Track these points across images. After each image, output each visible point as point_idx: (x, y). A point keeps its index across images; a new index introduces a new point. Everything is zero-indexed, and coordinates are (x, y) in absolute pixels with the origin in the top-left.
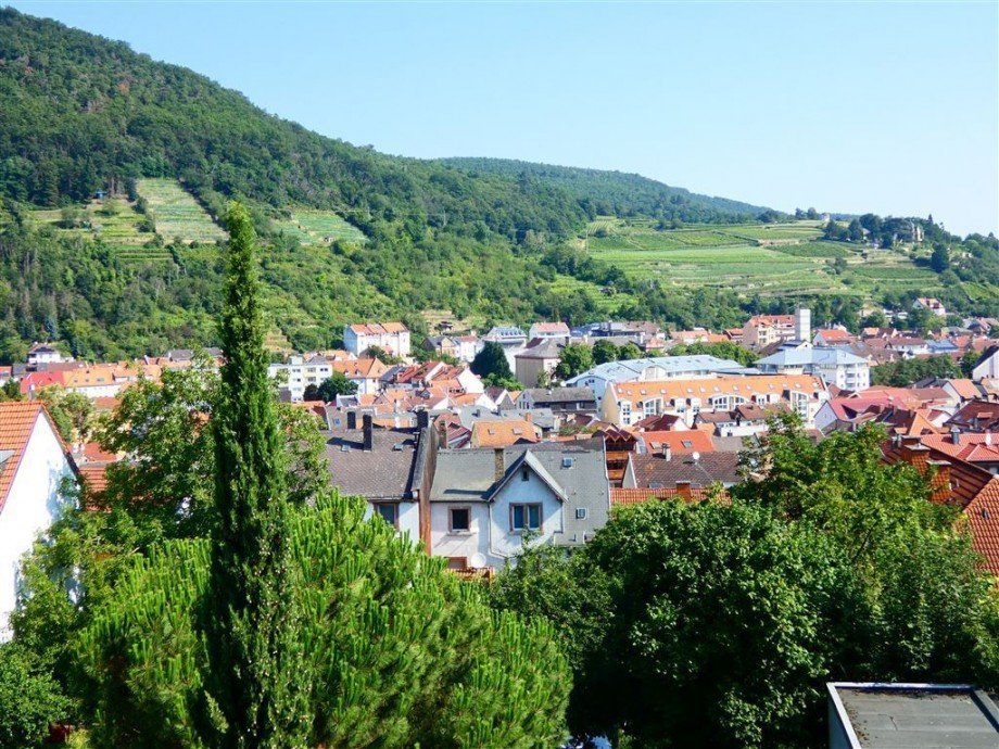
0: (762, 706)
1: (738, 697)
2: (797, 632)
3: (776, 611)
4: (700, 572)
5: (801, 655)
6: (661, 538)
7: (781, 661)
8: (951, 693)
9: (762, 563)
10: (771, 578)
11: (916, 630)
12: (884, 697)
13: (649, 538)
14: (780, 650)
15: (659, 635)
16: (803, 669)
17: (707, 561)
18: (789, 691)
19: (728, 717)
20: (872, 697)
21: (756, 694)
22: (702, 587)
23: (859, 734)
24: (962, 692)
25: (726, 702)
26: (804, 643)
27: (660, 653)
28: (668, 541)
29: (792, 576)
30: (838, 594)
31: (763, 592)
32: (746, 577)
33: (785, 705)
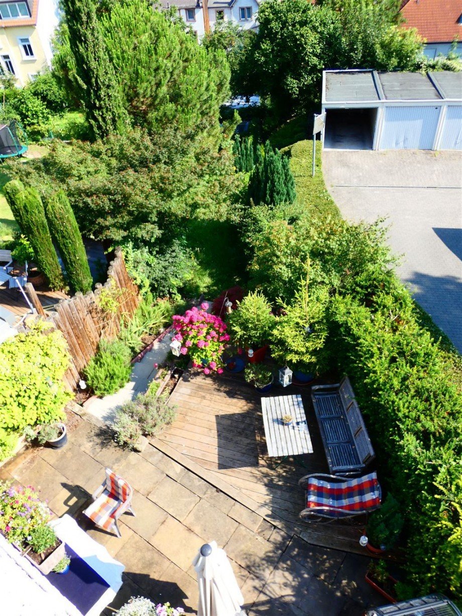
0: (300, 81)
1: (291, 77)
2: (313, 51)
3: (306, 43)
4: (282, 29)
5: (315, 60)
6: (269, 15)
7: (307, 63)
8: (365, 72)
9: (303, 23)
10: (305, 30)
11: (357, 49)
12: (342, 75)
13: (265, 15)
14: (307, 59)
15: (264, 55)
16: (315, 66)
17: (284, 24)
18: (310, 75)
19: (288, 85)
20: (338, 75)
21: (298, 77)
22: (282, 35)
23: (327, 88)
24: (369, 72)
25: (287, 80)
26: (315, 55)
27: (265, 62)
28: (271, 16)
29: (314, 28)
30: (332, 36)
31: (302, 36)
32: (296, 30)
33: (308, 80)
